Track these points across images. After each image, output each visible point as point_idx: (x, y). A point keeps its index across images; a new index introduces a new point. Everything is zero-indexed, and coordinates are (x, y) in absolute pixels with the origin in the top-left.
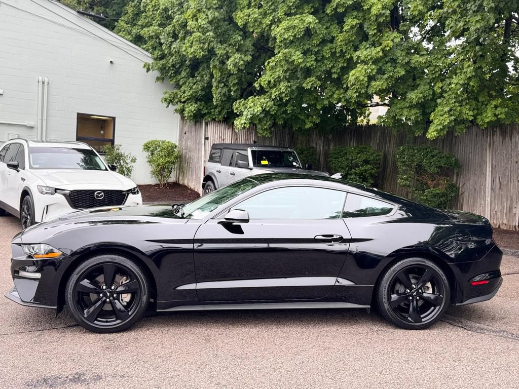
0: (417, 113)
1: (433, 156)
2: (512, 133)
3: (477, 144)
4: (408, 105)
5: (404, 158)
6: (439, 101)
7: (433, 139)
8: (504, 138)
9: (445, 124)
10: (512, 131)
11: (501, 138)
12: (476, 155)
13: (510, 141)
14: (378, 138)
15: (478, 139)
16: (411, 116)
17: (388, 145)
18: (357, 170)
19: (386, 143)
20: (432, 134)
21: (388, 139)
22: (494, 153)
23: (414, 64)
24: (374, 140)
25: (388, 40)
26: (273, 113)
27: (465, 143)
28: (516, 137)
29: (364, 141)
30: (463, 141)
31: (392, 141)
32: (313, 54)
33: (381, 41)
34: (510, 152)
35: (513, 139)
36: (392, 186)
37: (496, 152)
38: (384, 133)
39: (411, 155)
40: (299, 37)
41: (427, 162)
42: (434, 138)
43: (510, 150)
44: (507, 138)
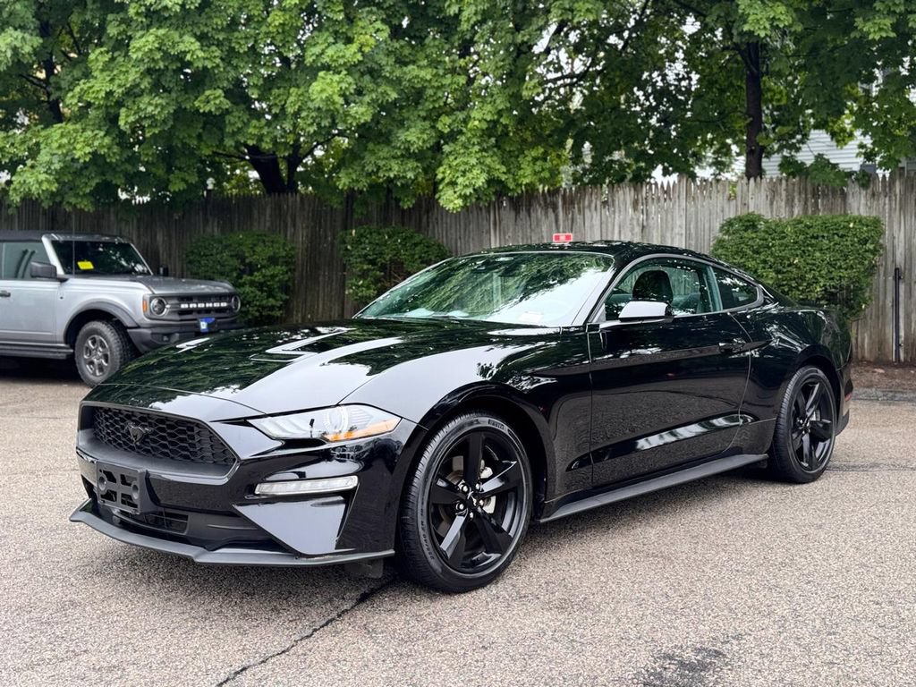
0: (417, 166)
1: (416, 245)
2: (530, 205)
3: (469, 224)
4: (399, 154)
5: (365, 249)
6: (446, 148)
7: (457, 212)
8: (517, 212)
9: (477, 186)
10: (530, 202)
11: (513, 214)
12: (469, 242)
13: (528, 218)
14: (268, 218)
15: (471, 216)
16: (405, 171)
17: (290, 230)
18: (257, 277)
19: (286, 226)
20: (456, 202)
21: (289, 220)
22: (502, 237)
23: (409, 81)
24: (259, 223)
25: (366, 34)
26: (114, 160)
27: (447, 223)
28: (537, 211)
29: (236, 224)
30: (442, 219)
31: (299, 224)
32: (213, 44)
33: (349, 34)
34: (529, 234)
35: (533, 214)
36: (308, 304)
37: (505, 236)
38: (280, 210)
39: (377, 244)
40: (193, 7)
41: (407, 253)
42: (459, 210)
43: (529, 230)
44: (523, 214)
